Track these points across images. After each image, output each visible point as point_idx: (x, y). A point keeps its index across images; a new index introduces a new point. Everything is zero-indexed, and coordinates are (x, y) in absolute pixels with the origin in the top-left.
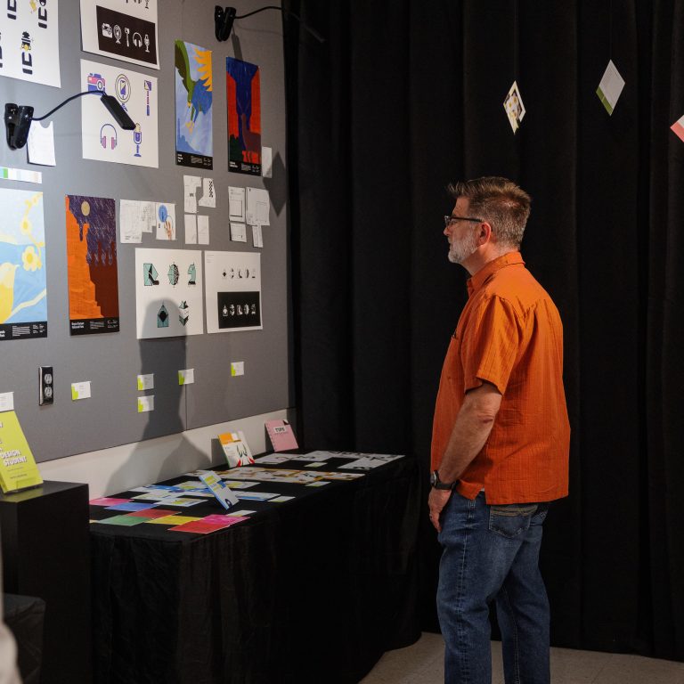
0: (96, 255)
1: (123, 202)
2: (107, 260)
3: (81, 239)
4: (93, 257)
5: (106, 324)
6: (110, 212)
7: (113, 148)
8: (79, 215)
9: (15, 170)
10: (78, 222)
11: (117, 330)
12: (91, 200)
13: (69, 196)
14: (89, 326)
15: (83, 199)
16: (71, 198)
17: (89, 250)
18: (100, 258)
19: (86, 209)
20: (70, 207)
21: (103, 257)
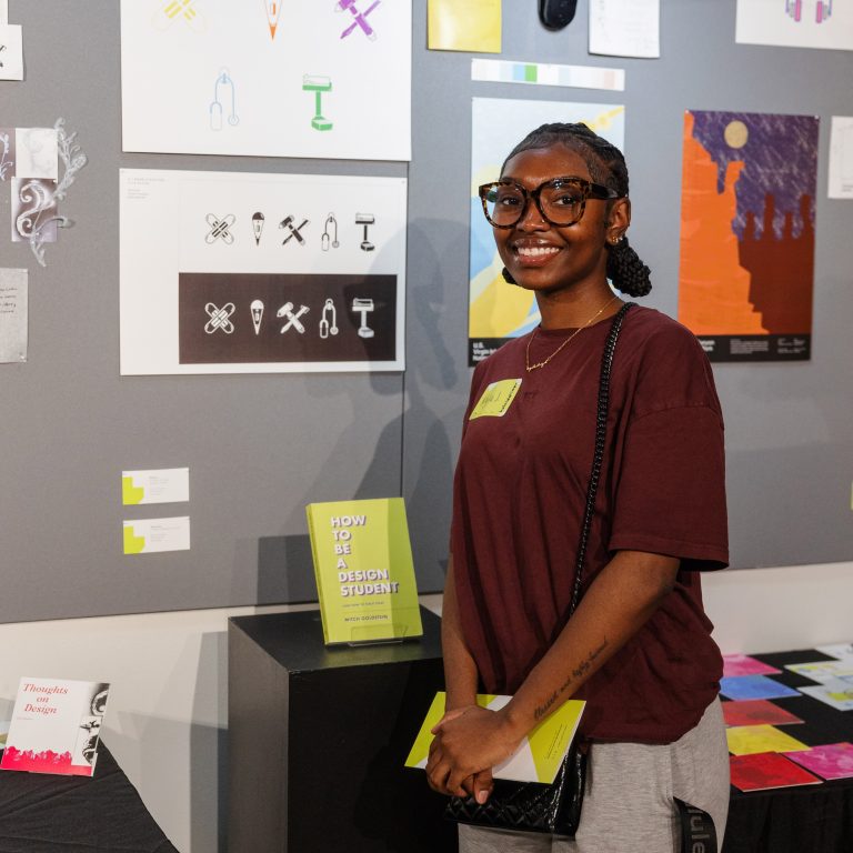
0: (756, 220)
1: (839, 123)
2: (788, 229)
3: (721, 189)
4: (751, 223)
5: (773, 346)
6: (803, 142)
7: (819, 20)
8: (717, 147)
9: (555, 68)
10: (715, 158)
11: (805, 355)
12: (752, 121)
13: (692, 112)
14: (728, 346)
15: (729, 117)
16: (699, 117)
17: (739, 209)
18: (768, 224)
19: (736, 135)
20: (695, 132)
21: (778, 225)
